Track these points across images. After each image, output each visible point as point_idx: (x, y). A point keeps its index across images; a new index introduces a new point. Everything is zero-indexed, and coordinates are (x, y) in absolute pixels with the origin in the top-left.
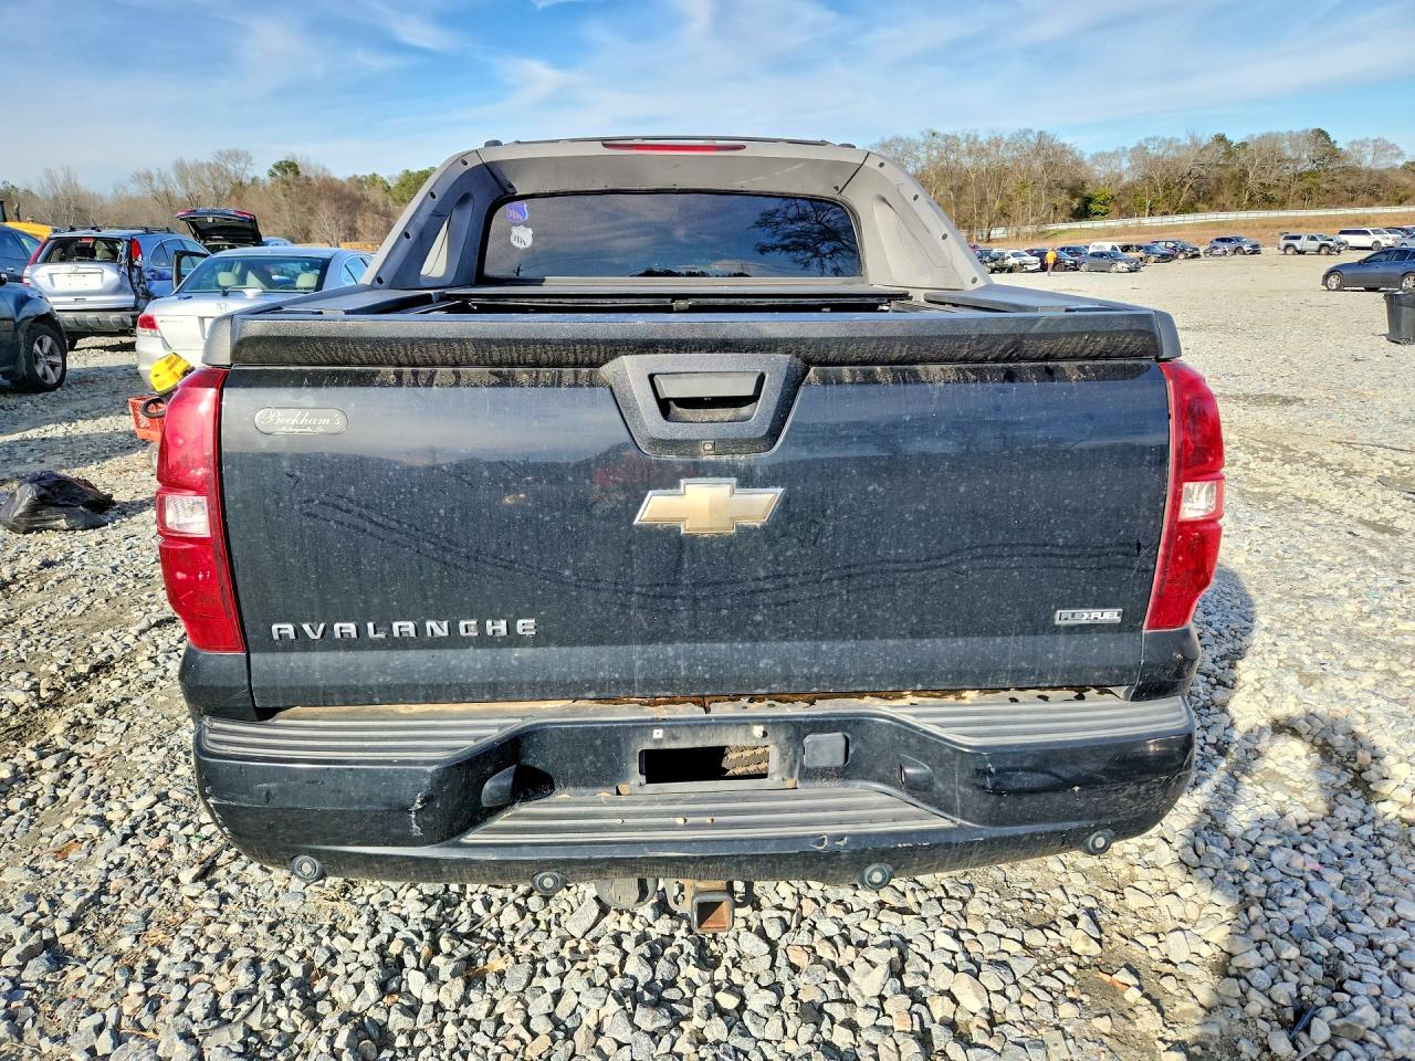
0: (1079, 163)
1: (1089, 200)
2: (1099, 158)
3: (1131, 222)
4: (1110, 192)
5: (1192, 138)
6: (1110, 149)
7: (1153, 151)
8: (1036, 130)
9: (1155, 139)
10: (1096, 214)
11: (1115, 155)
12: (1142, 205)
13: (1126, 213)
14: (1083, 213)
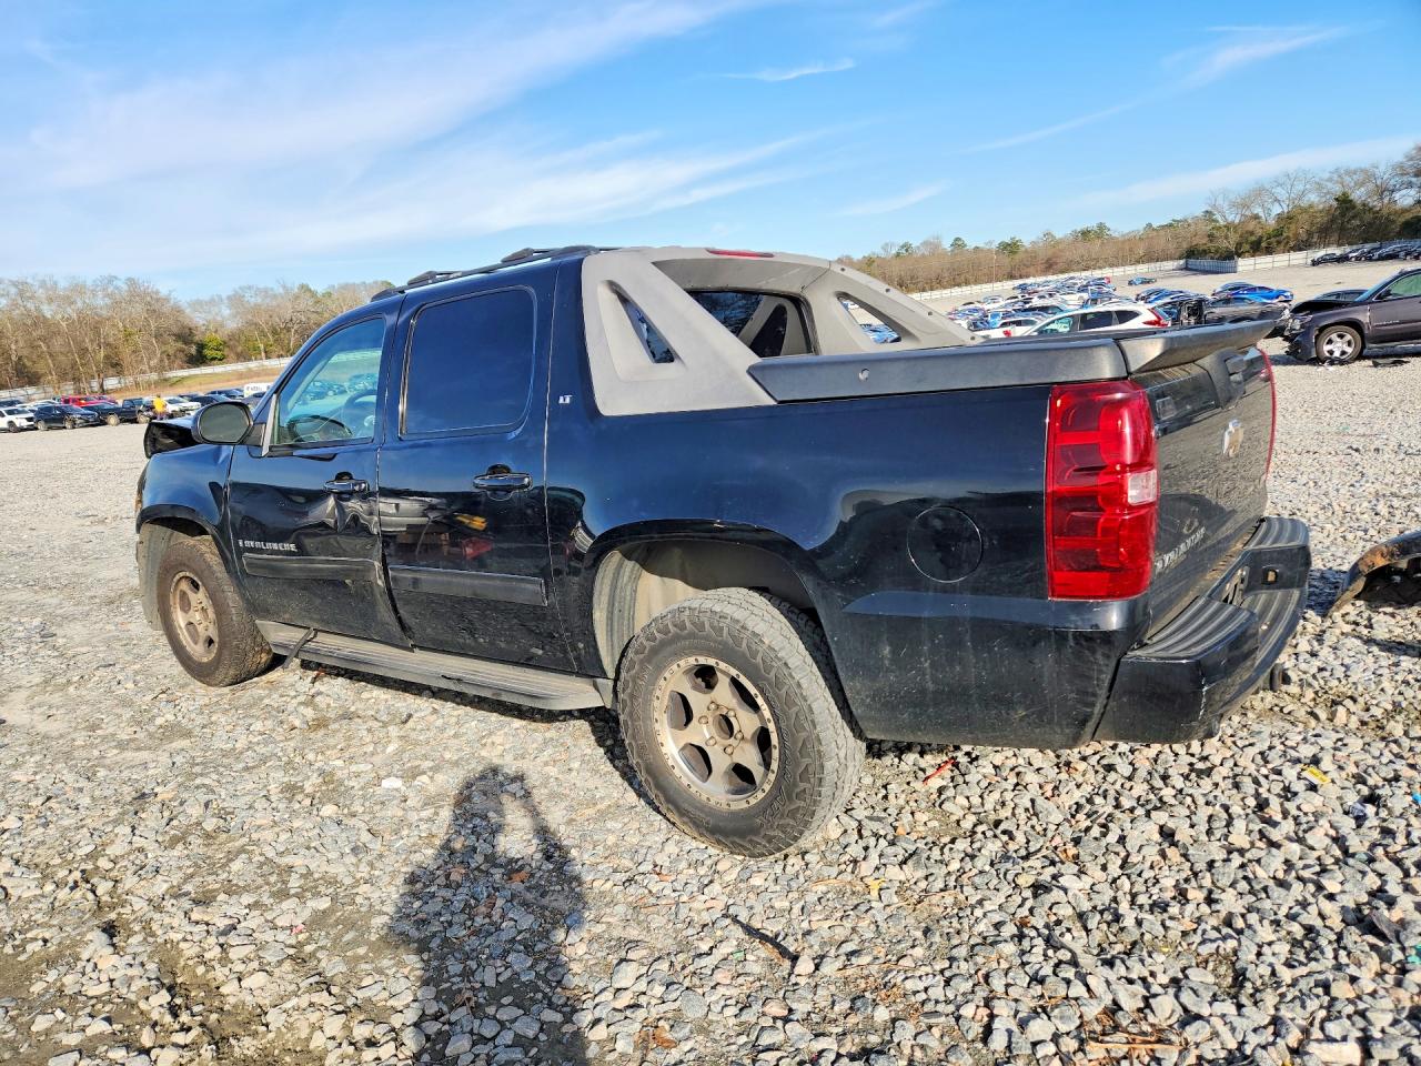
0: (178, 310)
1: (201, 346)
2: (197, 305)
3: (253, 365)
4: (219, 338)
5: (284, 287)
6: (205, 297)
7: (252, 299)
8: (123, 277)
9: (250, 288)
10: (214, 359)
11: (212, 302)
12: (256, 349)
13: (243, 357)
14: (199, 359)
